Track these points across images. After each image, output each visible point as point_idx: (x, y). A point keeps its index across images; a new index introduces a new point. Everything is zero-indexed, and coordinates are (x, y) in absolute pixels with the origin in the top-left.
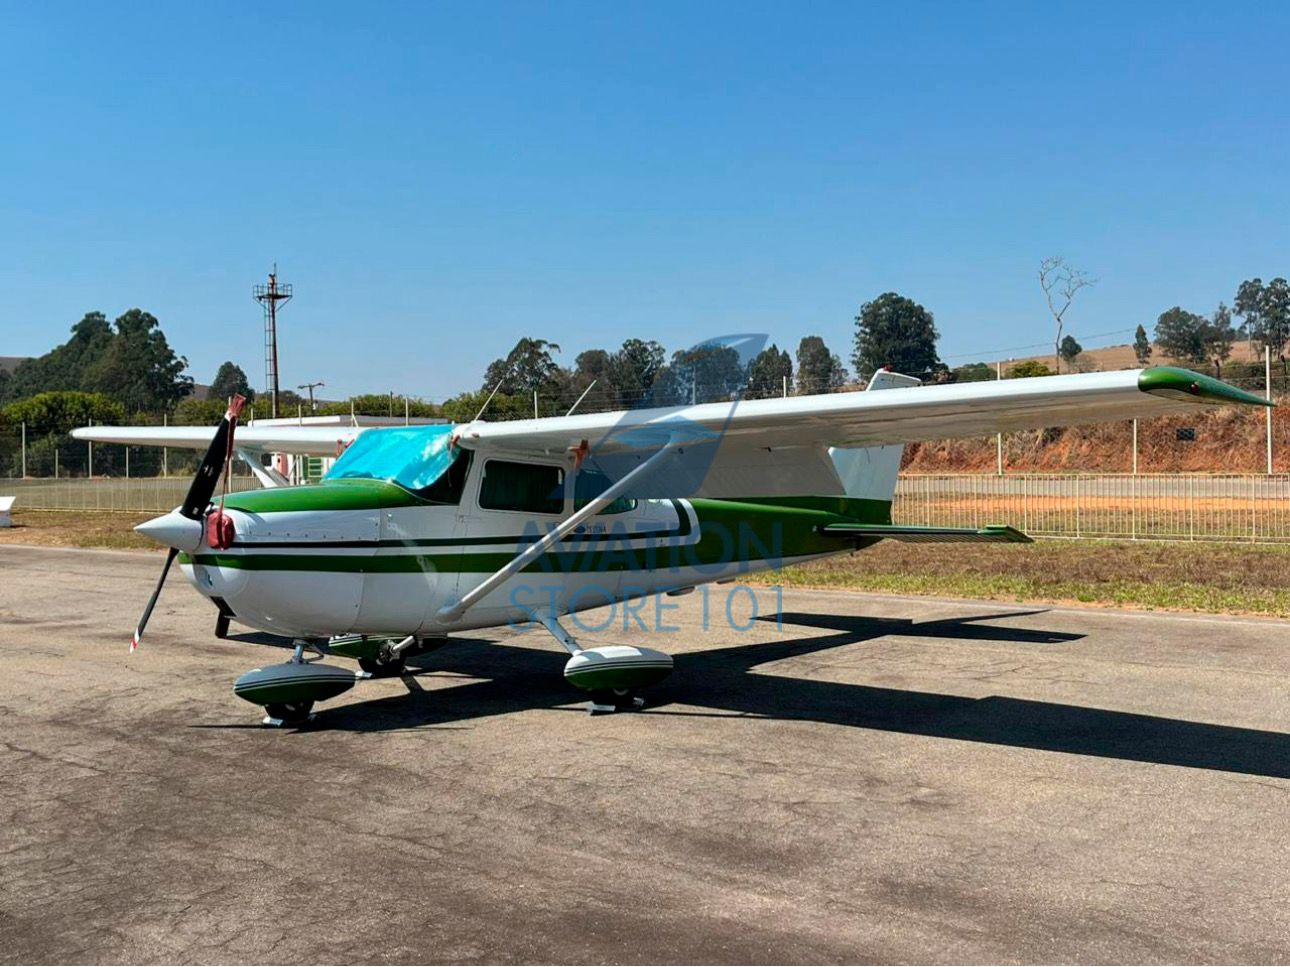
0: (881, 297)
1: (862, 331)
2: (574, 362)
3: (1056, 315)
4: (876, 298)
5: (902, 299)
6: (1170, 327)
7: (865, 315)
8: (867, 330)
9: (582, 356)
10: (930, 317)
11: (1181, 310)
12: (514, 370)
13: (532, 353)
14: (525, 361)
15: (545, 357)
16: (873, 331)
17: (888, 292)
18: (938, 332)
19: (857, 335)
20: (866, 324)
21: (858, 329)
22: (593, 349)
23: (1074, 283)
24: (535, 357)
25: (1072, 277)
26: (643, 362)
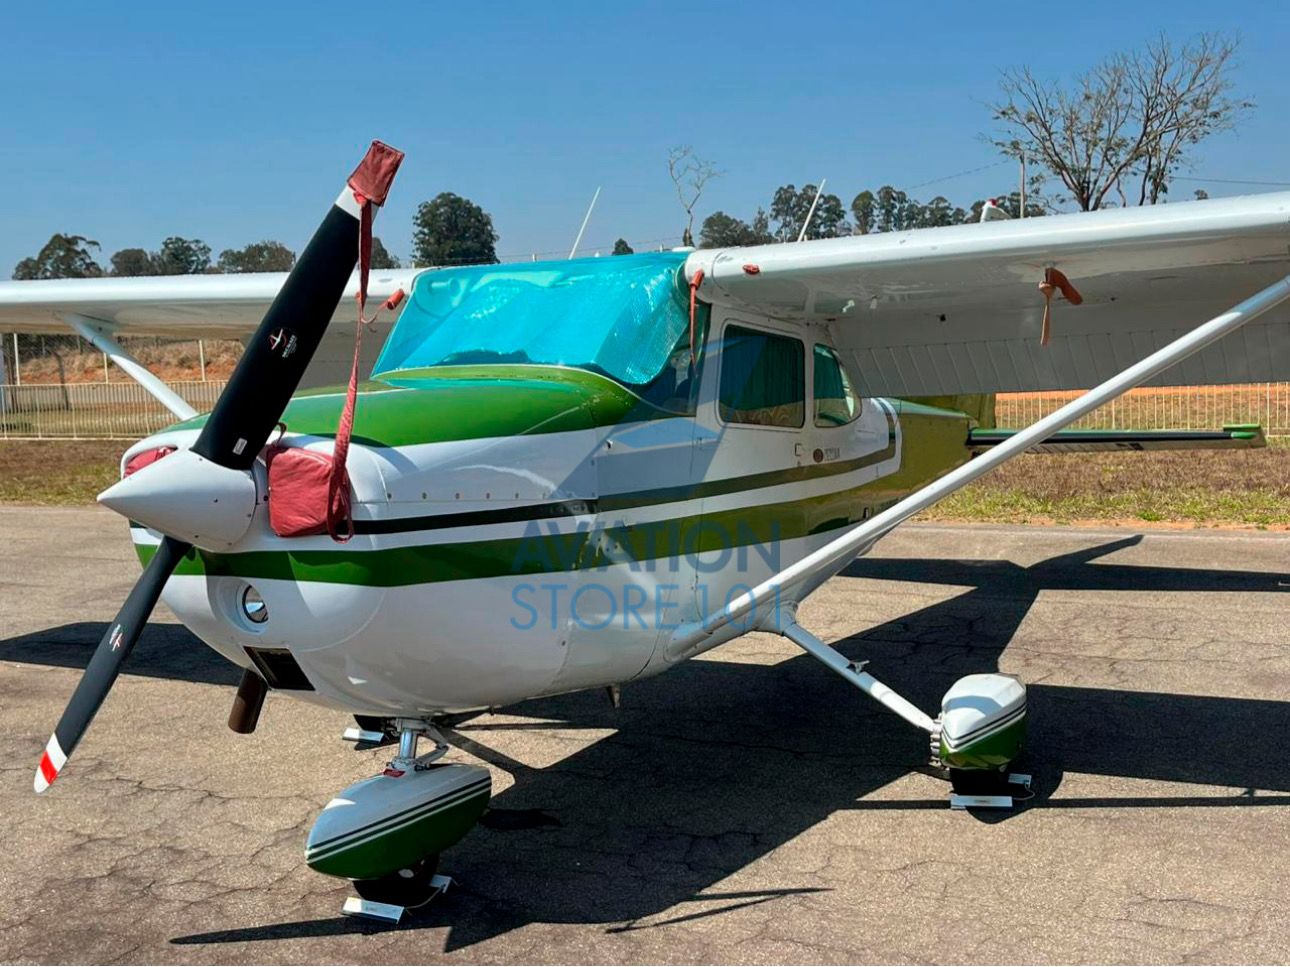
0: (439, 197)
1: (422, 232)
2: (109, 261)
3: (686, 206)
4: (433, 198)
5: (459, 200)
6: (712, 230)
7: (423, 215)
8: (426, 230)
9: (117, 255)
10: (488, 218)
11: (724, 214)
12: (47, 270)
13: (69, 250)
14: (61, 260)
15: (83, 256)
16: (431, 232)
17: (446, 192)
18: (496, 233)
19: (416, 235)
20: (425, 224)
21: (417, 229)
22: (130, 247)
23: (703, 173)
24: (73, 255)
25: (700, 166)
26: (187, 261)
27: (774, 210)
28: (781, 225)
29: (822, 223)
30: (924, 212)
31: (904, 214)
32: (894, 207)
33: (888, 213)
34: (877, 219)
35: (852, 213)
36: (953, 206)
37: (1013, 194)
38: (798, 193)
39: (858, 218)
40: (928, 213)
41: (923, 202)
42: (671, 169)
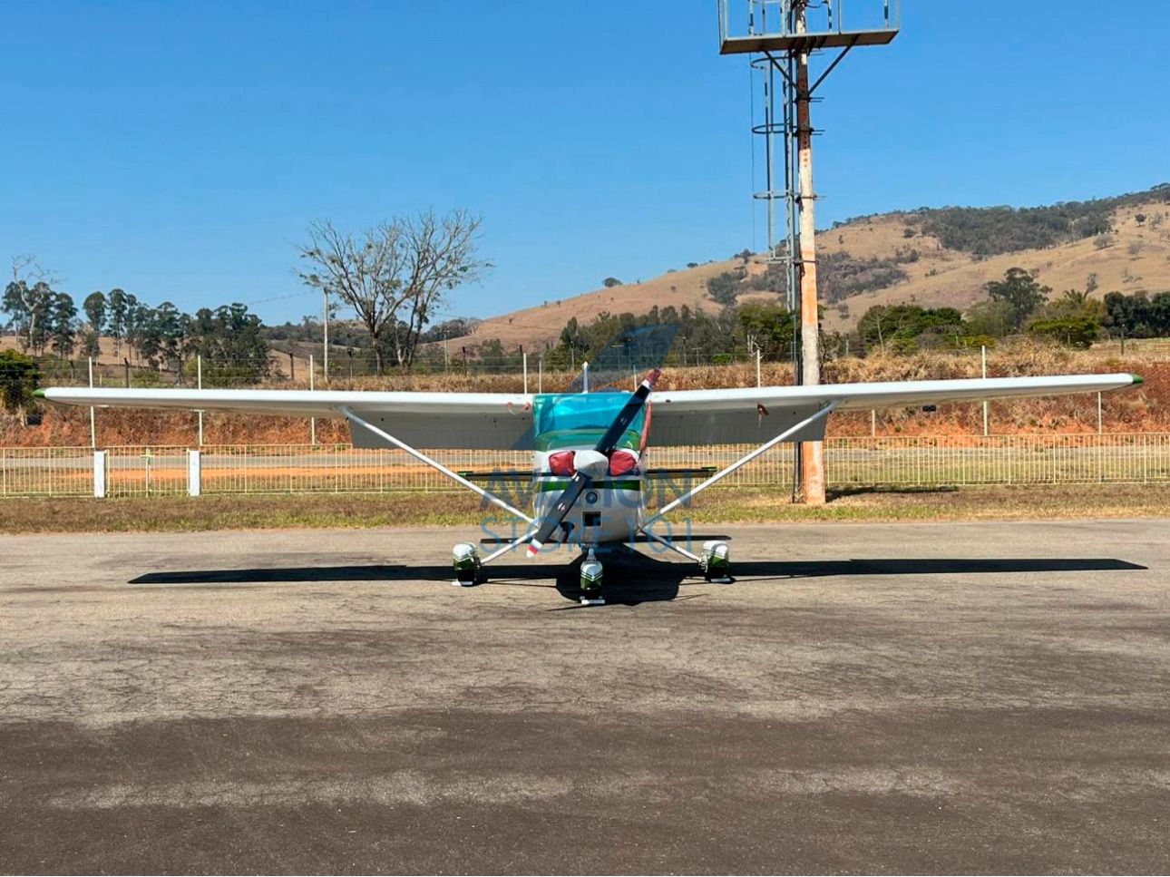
27: (5, 303)
28: (12, 317)
29: (54, 319)
30: (153, 315)
31: (134, 315)
32: (124, 308)
33: (119, 313)
34: (108, 318)
35: (85, 311)
36: (181, 311)
37: (234, 304)
38: (30, 289)
39: (90, 316)
40: (157, 315)
41: (152, 306)
42: (15, 274)
